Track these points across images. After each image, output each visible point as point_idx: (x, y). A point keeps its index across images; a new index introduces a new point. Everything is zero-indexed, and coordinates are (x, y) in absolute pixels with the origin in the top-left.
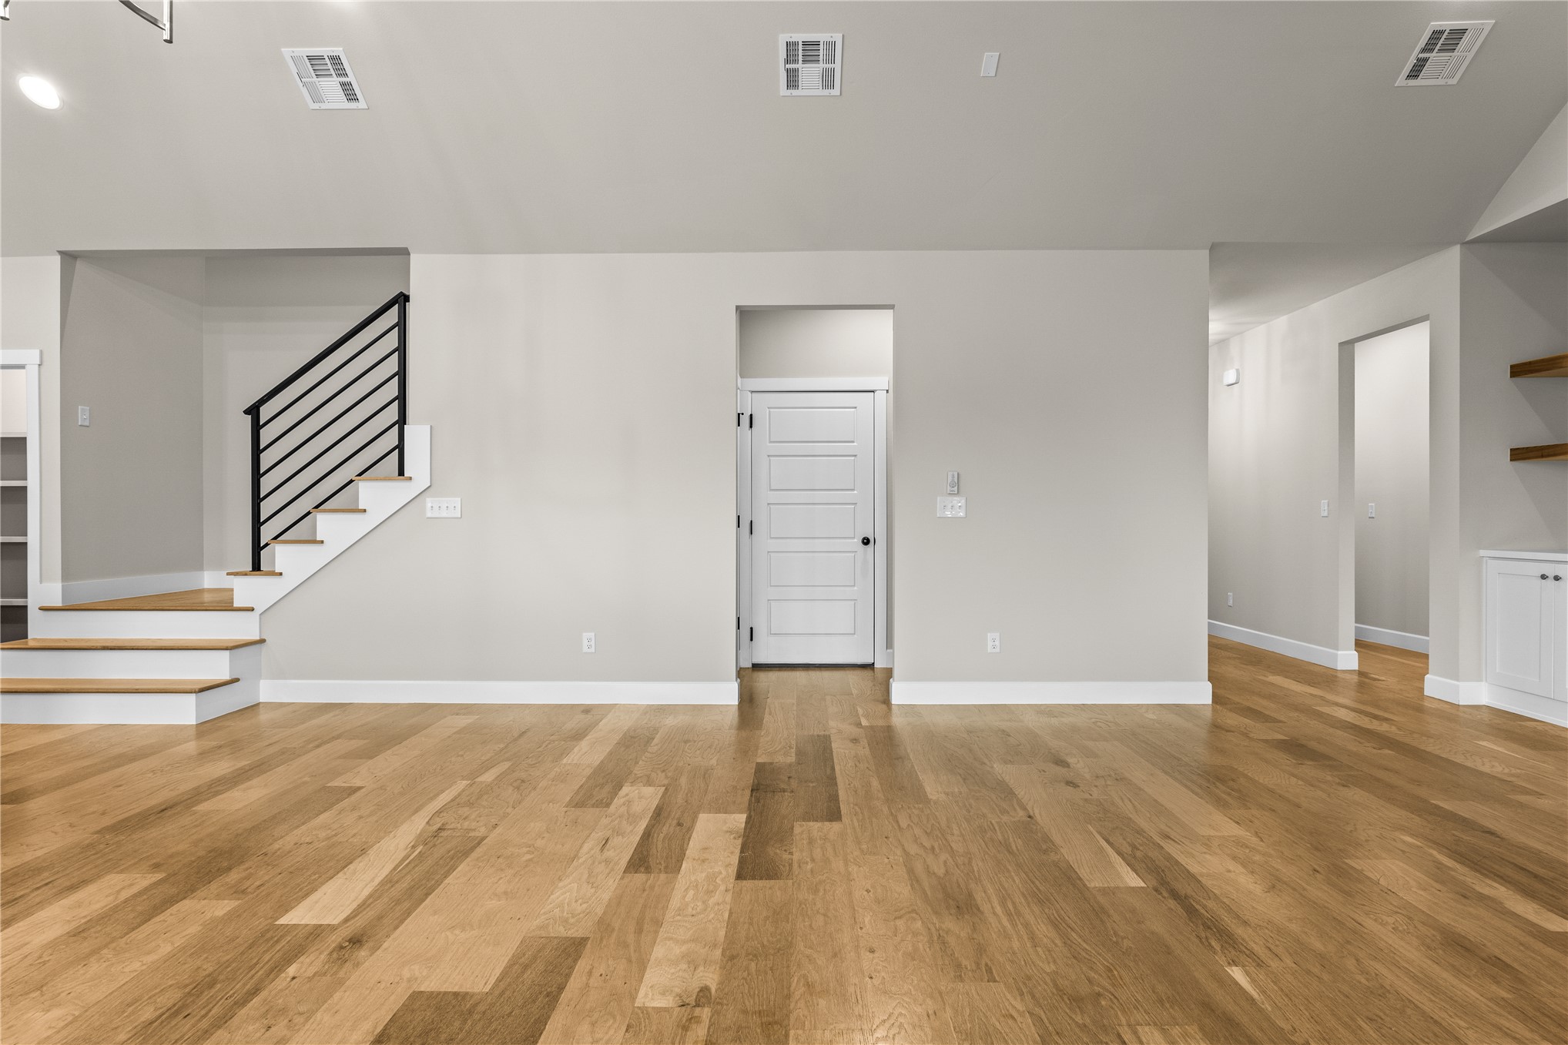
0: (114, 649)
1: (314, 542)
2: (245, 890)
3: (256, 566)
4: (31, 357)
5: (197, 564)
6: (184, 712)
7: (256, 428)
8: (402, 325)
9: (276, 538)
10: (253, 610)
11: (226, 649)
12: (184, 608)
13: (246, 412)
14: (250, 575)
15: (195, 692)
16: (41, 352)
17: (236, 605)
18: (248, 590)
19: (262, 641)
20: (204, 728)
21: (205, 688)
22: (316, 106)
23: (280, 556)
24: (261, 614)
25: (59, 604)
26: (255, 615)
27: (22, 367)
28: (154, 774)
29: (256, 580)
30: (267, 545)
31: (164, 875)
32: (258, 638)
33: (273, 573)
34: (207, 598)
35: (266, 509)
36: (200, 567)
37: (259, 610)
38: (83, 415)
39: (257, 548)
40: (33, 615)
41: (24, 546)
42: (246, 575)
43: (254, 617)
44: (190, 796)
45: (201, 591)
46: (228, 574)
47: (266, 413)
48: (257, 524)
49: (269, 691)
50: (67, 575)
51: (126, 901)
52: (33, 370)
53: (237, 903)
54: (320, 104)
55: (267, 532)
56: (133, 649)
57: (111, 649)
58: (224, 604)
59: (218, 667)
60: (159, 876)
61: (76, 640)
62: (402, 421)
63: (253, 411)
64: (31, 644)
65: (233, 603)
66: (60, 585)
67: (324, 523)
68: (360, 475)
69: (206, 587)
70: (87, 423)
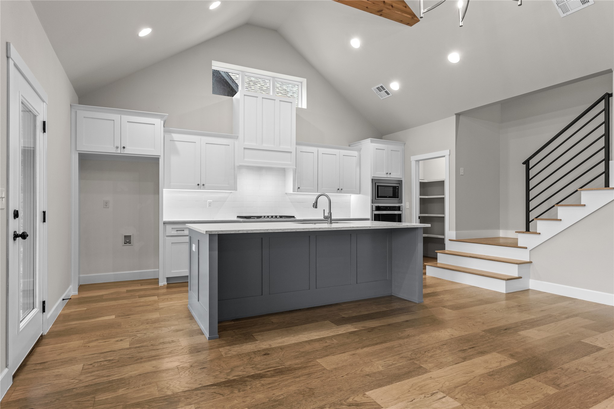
0: (474, 258)
1: (557, 220)
2: (559, 384)
3: (528, 230)
4: (446, 152)
5: (497, 227)
6: (501, 287)
7: (528, 170)
8: (607, 110)
9: (537, 218)
10: (526, 248)
11: (517, 264)
12: (498, 245)
13: (523, 163)
14: (525, 233)
15: (505, 280)
16: (450, 150)
17: (519, 245)
18: (524, 239)
19: (531, 262)
20: (510, 296)
21: (509, 279)
22: (565, 15)
23: (540, 225)
24: (530, 251)
25: (455, 239)
26: (528, 251)
27: (444, 156)
28: (497, 311)
29: (527, 236)
30: (533, 220)
31: (516, 361)
32: (529, 261)
33: (536, 233)
34: (501, 241)
35: (532, 205)
36: (498, 228)
37: (530, 248)
38: (462, 171)
39: (528, 222)
40: (447, 242)
41: (443, 218)
42: (524, 233)
43: (527, 251)
44: (514, 326)
45: (499, 238)
46: (516, 232)
47: (532, 163)
48: (528, 211)
49: (534, 284)
50: (457, 229)
51: (505, 368)
52: (447, 157)
53: (557, 391)
54: (566, 13)
55: (532, 215)
56: (480, 259)
57: (473, 258)
58: (514, 244)
59: (513, 271)
60: (514, 361)
61: (460, 252)
62: (607, 159)
63: (527, 163)
64: (446, 252)
65: (517, 244)
66: (455, 232)
67: (561, 212)
68: (581, 188)
69: (501, 236)
70: (463, 174)
